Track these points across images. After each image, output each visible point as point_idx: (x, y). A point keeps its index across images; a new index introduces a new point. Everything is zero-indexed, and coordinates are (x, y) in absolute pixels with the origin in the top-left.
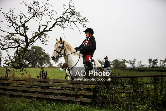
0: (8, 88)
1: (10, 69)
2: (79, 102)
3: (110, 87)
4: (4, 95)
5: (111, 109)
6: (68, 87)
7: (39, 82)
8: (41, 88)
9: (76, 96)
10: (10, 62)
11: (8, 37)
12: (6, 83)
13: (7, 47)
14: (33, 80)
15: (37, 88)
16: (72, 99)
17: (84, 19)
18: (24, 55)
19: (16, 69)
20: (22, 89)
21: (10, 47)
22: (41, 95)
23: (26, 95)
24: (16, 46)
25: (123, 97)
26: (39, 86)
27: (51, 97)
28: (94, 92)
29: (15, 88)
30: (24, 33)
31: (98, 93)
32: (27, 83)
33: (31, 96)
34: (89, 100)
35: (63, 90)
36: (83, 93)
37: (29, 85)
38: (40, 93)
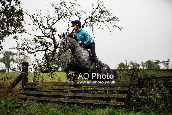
0: (37, 93)
1: (39, 74)
2: (112, 105)
3: (144, 89)
4: (32, 101)
5: (146, 111)
6: (100, 91)
7: (70, 86)
8: (72, 92)
9: (109, 99)
10: (38, 66)
11: (35, 41)
12: (35, 89)
13: (35, 51)
14: (63, 84)
15: (67, 92)
16: (104, 103)
17: (114, 18)
18: (52, 58)
19: (44, 74)
20: (52, 94)
21: (38, 51)
22: (72, 99)
23: (56, 100)
24: (44, 49)
25: (158, 99)
26: (69, 90)
27: (82, 101)
28: (128, 94)
29: (44, 93)
30: (52, 35)
31: (132, 95)
32: (56, 88)
33: (62, 101)
34: (123, 104)
35: (95, 93)
36: (116, 96)
37: (59, 90)
38: (70, 97)
